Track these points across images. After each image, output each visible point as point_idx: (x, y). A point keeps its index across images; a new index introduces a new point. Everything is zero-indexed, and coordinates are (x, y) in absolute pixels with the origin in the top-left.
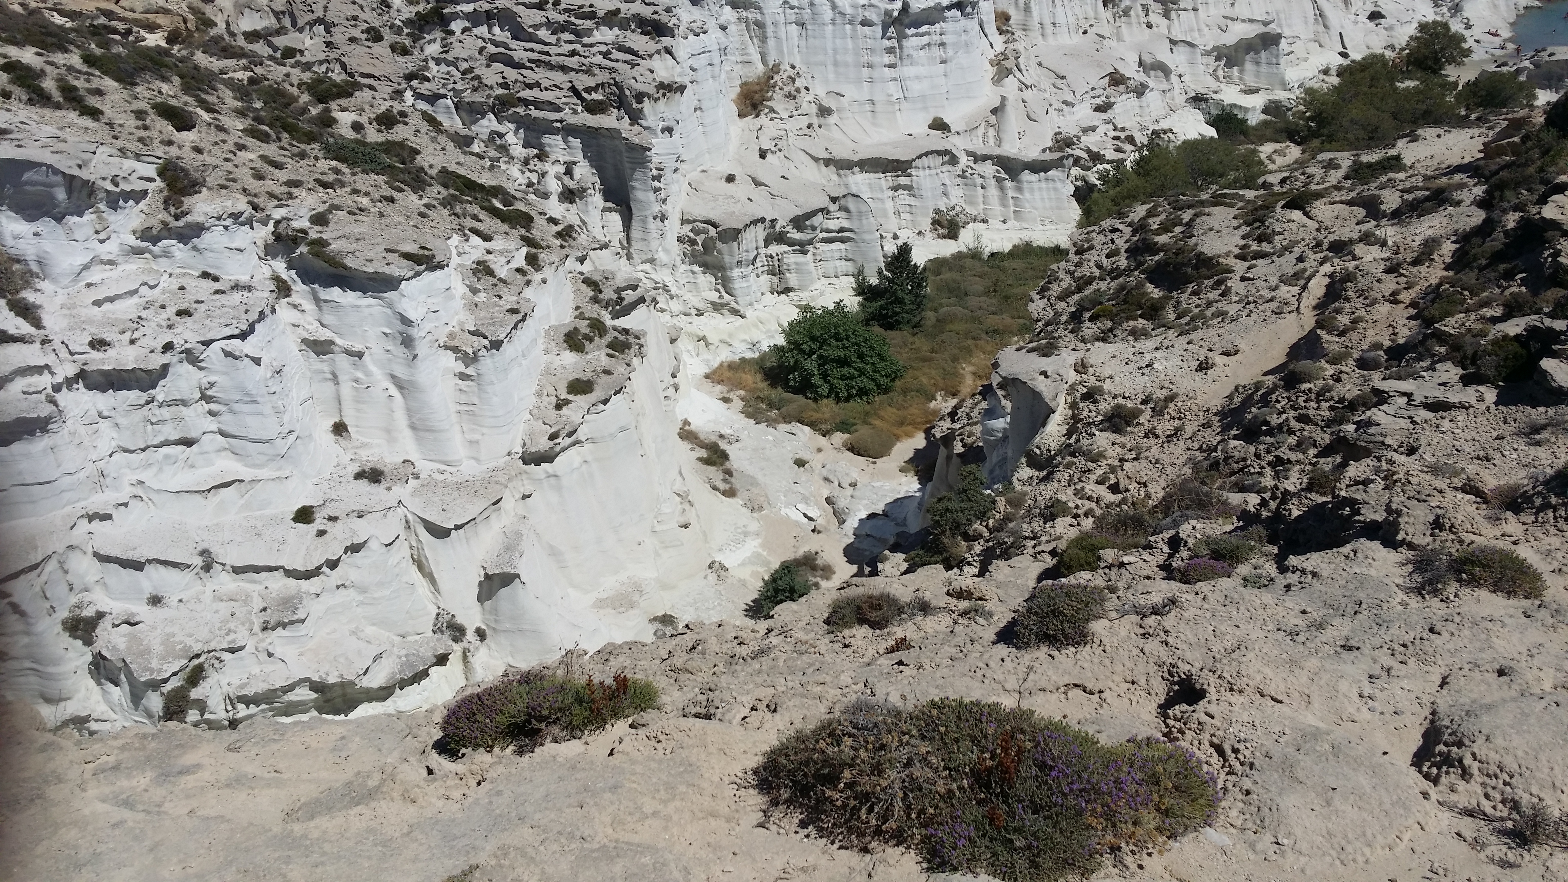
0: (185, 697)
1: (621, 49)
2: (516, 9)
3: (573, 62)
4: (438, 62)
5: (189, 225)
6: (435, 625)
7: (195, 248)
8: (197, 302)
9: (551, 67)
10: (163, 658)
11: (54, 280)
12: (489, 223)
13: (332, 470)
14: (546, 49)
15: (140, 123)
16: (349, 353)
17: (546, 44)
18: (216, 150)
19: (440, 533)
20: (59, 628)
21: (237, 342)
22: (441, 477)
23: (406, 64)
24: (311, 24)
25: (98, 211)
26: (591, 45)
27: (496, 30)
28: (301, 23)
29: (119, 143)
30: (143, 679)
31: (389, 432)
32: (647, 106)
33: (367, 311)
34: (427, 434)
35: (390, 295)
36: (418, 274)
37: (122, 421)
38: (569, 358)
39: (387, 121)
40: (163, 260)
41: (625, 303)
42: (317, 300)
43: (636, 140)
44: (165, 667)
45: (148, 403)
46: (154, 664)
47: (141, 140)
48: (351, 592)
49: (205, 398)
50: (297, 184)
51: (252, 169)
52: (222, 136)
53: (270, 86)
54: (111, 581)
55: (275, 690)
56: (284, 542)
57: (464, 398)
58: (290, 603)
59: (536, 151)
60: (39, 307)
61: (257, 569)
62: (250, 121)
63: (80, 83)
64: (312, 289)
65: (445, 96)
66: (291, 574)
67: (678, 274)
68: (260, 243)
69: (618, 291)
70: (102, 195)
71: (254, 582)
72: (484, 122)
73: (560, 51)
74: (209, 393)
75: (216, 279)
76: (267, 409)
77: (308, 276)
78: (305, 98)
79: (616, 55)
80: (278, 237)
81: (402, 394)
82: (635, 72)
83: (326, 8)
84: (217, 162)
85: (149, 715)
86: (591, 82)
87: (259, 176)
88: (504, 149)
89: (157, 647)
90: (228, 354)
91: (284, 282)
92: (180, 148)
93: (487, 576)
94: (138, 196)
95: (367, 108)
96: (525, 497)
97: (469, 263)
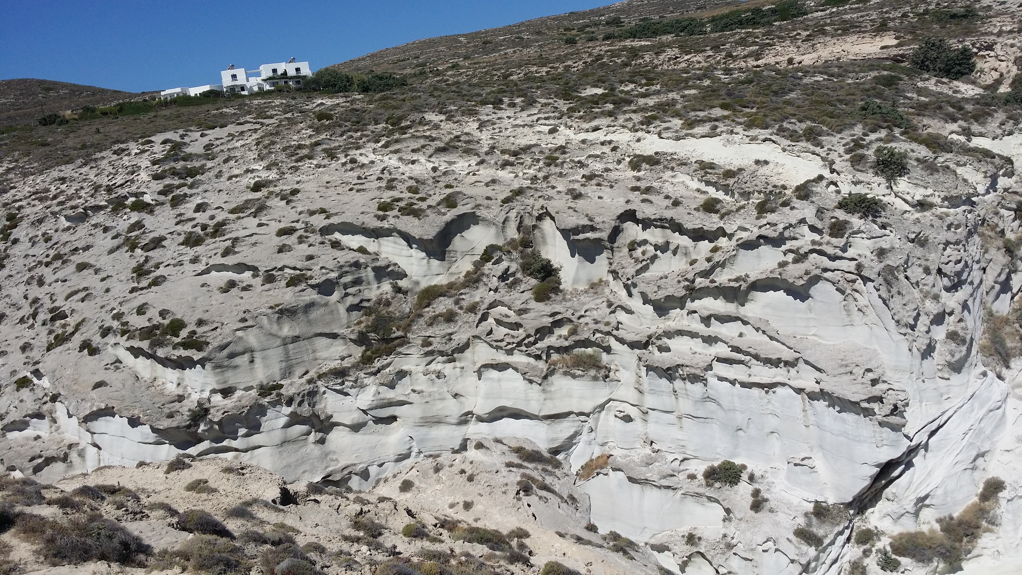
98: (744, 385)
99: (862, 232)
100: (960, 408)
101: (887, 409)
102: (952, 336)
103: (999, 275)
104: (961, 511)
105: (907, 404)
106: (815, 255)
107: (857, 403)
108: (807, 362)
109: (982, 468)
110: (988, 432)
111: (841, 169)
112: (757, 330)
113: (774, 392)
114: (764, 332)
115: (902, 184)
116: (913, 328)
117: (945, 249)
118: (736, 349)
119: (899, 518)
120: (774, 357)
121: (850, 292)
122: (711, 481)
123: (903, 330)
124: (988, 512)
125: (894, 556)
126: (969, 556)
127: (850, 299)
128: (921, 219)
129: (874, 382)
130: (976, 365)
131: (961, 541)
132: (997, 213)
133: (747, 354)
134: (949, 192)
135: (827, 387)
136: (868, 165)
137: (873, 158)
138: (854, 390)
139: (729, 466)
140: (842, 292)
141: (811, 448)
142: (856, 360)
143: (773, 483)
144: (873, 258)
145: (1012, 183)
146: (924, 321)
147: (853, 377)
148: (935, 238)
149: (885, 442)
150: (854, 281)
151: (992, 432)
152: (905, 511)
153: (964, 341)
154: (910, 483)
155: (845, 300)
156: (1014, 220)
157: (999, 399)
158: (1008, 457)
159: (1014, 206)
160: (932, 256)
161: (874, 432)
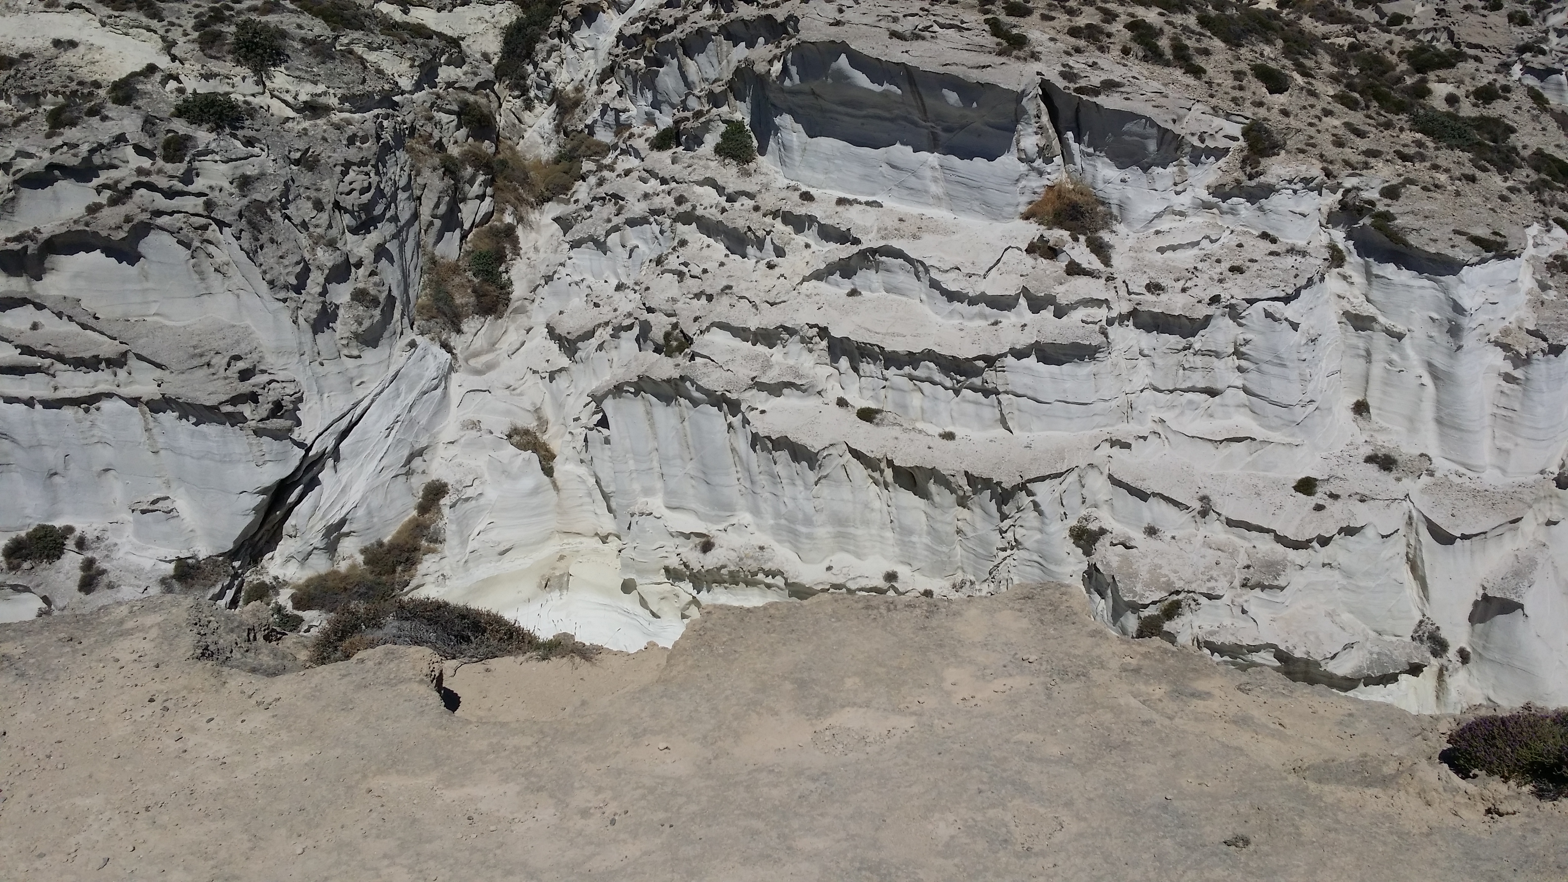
0: (1160, 627)
4: (1561, 33)
5: (1260, 186)
6: (1416, 631)
7: (1261, 208)
8: (1252, 261)
10: (1148, 586)
11: (1129, 225)
13: (1343, 447)
15: (1238, 83)
16: (1389, 332)
18: (1303, 114)
19: (1443, 538)
20: (1067, 533)
21: (1280, 304)
22: (1457, 480)
23: (1523, 35)
25: (1181, 165)
29: (1214, 102)
30: (1126, 599)
31: (1412, 422)
33: (1419, 292)
34: (1452, 432)
35: (1449, 279)
36: (1483, 261)
37: (1159, 362)
39: (1486, 95)
40: (1228, 217)
42: (1369, 275)
44: (1147, 594)
45: (1185, 349)
46: (1139, 588)
47: (1234, 100)
48: (1335, 573)
49: (1238, 354)
50: (1374, 154)
51: (1333, 135)
52: (1312, 100)
53: (1370, 53)
54: (1118, 503)
55: (1241, 647)
56: (1281, 507)
57: (1503, 401)
58: (1274, 567)
60: (1111, 247)
61: (1249, 527)
62: (1342, 87)
63: (1191, 43)
64: (1367, 262)
65: (1559, 72)
66: (1281, 539)
68: (1325, 210)
70: (1188, 149)
71: (1244, 538)
74: (1243, 349)
75: (1274, 241)
76: (1294, 375)
77: (1365, 249)
78: (1404, 66)
80: (1344, 205)
81: (1436, 385)
84: (1301, 126)
85: (1124, 632)
87: (1339, 143)
89: (1144, 575)
90: (1269, 315)
91: (1340, 252)
92: (1269, 109)
93: (1485, 597)
94: (1220, 153)
95: (1467, 80)
96: (1550, 523)
97: (1545, 255)
98: (48, 404)
99: (213, 152)
100: (379, 394)
101: (264, 409)
102: (360, 296)
103: (437, 206)
104: (394, 532)
105: (301, 400)
106: (143, 191)
107: (214, 408)
108: (140, 357)
109: (420, 471)
110: (423, 422)
111: (183, 55)
112: (60, 315)
113: (98, 409)
114: (70, 318)
115: (280, 78)
116: (299, 288)
117: (345, 173)
118: (26, 350)
119: (306, 558)
120: (87, 355)
121: (199, 244)
122: (16, 562)
123: (282, 295)
124: (427, 527)
125: (296, 612)
126: (405, 590)
127: (201, 255)
128: (310, 129)
129: (245, 375)
130: (402, 333)
131: (394, 571)
132: (430, 119)
133: (45, 355)
134: (349, 89)
135: (171, 391)
136: (226, 48)
137: (231, 39)
138: (211, 389)
139: (42, 533)
140: (188, 246)
141: (168, 484)
142: (215, 345)
143: (116, 545)
144: (233, 190)
145: (461, 74)
146: (315, 280)
147: (212, 370)
148: (329, 157)
149: (267, 458)
150: (205, 228)
151: (430, 421)
152: (311, 548)
153: (375, 302)
154: (316, 508)
155: (193, 257)
156: (458, 128)
157: (435, 375)
158: (453, 450)
159: (455, 107)
160: (327, 184)
161: (250, 444)
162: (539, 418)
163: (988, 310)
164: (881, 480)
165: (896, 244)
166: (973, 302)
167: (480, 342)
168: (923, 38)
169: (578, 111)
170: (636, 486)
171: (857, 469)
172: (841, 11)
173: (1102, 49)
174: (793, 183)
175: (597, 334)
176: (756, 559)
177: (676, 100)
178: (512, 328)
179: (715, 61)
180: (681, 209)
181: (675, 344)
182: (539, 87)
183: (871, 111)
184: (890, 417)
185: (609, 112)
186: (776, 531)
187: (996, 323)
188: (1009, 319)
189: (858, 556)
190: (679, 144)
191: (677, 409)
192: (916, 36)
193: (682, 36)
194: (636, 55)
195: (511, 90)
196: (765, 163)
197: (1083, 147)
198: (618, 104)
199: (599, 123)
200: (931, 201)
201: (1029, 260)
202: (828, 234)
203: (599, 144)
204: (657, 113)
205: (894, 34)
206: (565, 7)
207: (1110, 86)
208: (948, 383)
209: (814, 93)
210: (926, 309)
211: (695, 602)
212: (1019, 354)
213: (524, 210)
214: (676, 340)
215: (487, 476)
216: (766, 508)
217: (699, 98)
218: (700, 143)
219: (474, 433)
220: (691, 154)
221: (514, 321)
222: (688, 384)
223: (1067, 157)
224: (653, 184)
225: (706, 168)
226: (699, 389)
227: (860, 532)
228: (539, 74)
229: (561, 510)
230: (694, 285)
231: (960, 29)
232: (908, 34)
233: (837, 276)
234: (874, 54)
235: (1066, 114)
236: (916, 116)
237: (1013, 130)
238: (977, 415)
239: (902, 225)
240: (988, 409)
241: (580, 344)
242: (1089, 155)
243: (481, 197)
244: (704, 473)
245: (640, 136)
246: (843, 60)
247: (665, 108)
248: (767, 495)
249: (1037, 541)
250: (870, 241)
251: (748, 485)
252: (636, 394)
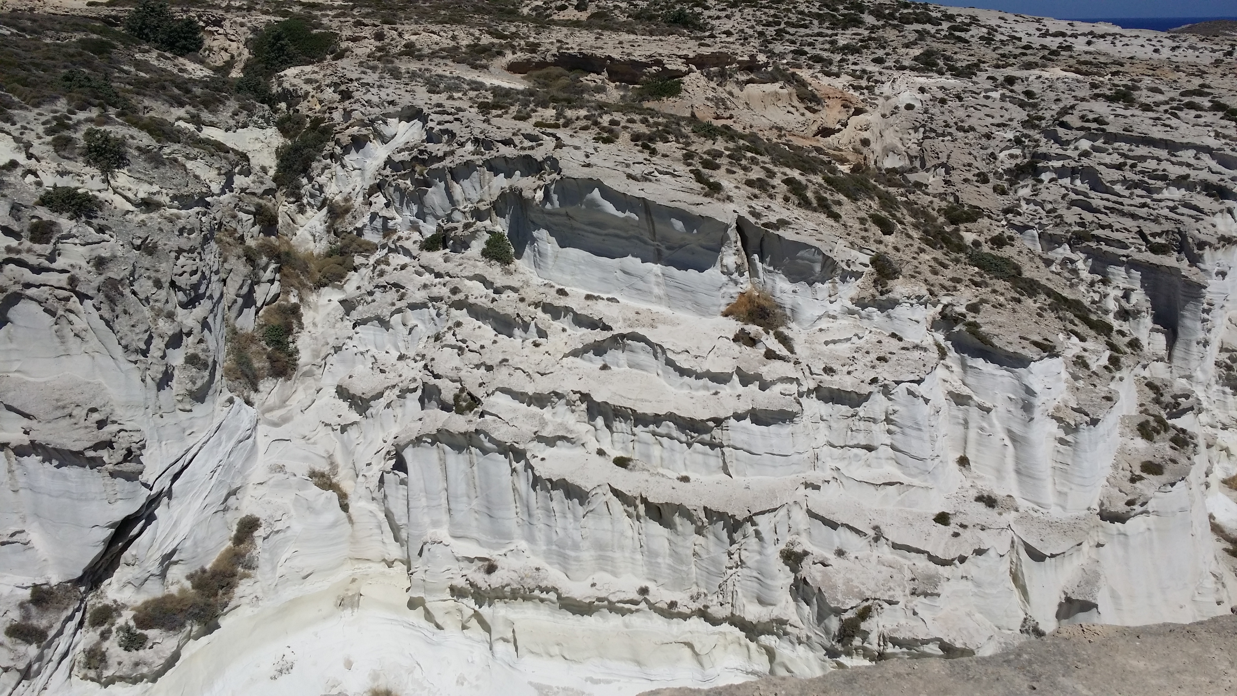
0: (857, 627)
1: (1187, 205)
2: (1098, 168)
3: (1143, 212)
4: (1028, 202)
5: (889, 300)
6: (1023, 626)
7: (889, 316)
8: (890, 353)
9: (1123, 214)
10: (846, 594)
11: (800, 324)
12: (1082, 328)
13: (958, 490)
14: (1120, 200)
15: (864, 226)
16: (981, 407)
17: (1120, 196)
18: (907, 250)
19: (1037, 556)
20: (778, 555)
21: (916, 385)
22: (1035, 515)
23: (1003, 201)
24: (936, 167)
25: (834, 282)
26: (1160, 201)
27: (1078, 182)
28: (928, 165)
29: (850, 238)
30: (829, 605)
31: (999, 472)
32: (1207, 253)
33: (1000, 379)
34: (1028, 479)
35: (1021, 371)
36: (1042, 359)
37: (834, 425)
38: (1140, 443)
39: (999, 242)
40: (866, 321)
41: (1181, 408)
42: (964, 366)
43: (1194, 279)
44: (846, 602)
45: (852, 416)
46: (839, 597)
47: (863, 238)
48: (970, 583)
49: (888, 421)
50: (957, 280)
51: (929, 266)
52: (910, 241)
54: (814, 532)
55: (917, 640)
56: (929, 534)
57: (1060, 458)
58: (933, 580)
59: (1100, 277)
60: (791, 339)
61: (909, 549)
62: (922, 232)
63: (827, 195)
64: (962, 357)
65: (1032, 228)
66: (932, 558)
67: (1210, 392)
68: (930, 319)
69: (1175, 397)
70: (839, 272)
71: (905, 558)
72: (1060, 250)
73: (1132, 202)
74: (892, 417)
75: (900, 339)
76: (926, 437)
77: (961, 347)
78: (942, 219)
79: (1181, 210)
80: (943, 316)
81: (1014, 445)
82: (1199, 225)
83: (949, 156)
84: (908, 259)
85: (827, 631)
86: (1157, 229)
87: (935, 273)
88: (1075, 272)
89: (841, 587)
90: (910, 393)
91: (943, 349)
92: (886, 246)
93: (1068, 600)
94: (857, 275)
95: (985, 231)
96: (1099, 545)
97: (1070, 356)
99: (74, 236)
100: (207, 441)
101: (119, 455)
102: (192, 360)
103: (241, 287)
104: (214, 560)
105: (144, 447)
106: (12, 266)
107: (81, 453)
108: (10, 408)
109: (234, 507)
110: (238, 466)
111: (41, 155)
115: (122, 178)
116: (145, 353)
117: (177, 258)
119: (142, 584)
121: (63, 313)
123: (133, 357)
124: (244, 556)
125: (139, 631)
126: (226, 610)
127: (64, 322)
128: (147, 221)
129: (101, 424)
130: (221, 392)
131: (216, 595)
132: (234, 217)
134: (178, 190)
135: (40, 438)
137: (82, 143)
138: (76, 437)
140: (53, 313)
141: (24, 519)
142: (76, 398)
144: (90, 269)
145: (249, 182)
146: (158, 344)
147: (73, 420)
148: (165, 244)
149: (119, 496)
150: (67, 299)
151: (243, 465)
152: (148, 575)
153: (205, 365)
154: (153, 539)
155: (56, 324)
156: (254, 225)
157: (248, 427)
158: (261, 490)
159: (253, 209)
160: (163, 267)
161: (105, 485)
162: (332, 463)
163: (710, 383)
164: (635, 513)
165: (641, 331)
166: (699, 376)
167: (272, 400)
168: (650, 181)
169: (348, 217)
170: (426, 520)
171: (617, 505)
172: (587, 156)
173: (771, 197)
174: (546, 282)
175: (385, 394)
176: (534, 579)
177: (440, 213)
178: (301, 388)
179: (478, 186)
180: (456, 298)
181: (464, 404)
182: (312, 196)
183: (611, 231)
184: (640, 464)
185: (378, 219)
186: (548, 555)
187: (716, 393)
188: (725, 390)
189: (615, 574)
190: (445, 247)
191: (467, 456)
192: (646, 178)
193: (452, 165)
194: (403, 177)
195: (287, 196)
196: (522, 265)
197: (765, 266)
198: (385, 213)
199: (368, 227)
200: (654, 299)
201: (735, 347)
202: (581, 321)
203: (368, 243)
204: (421, 222)
205: (629, 176)
206: (337, 136)
207: (783, 223)
208: (683, 438)
209: (567, 215)
210: (661, 381)
211: (477, 615)
212: (739, 417)
213: (304, 292)
214: (465, 401)
215: (293, 512)
216: (540, 536)
217: (464, 213)
218: (467, 247)
219: (281, 476)
220: (460, 255)
221: (302, 383)
222: (482, 436)
223: (754, 272)
224: (428, 278)
225: (475, 267)
226: (492, 440)
227: (618, 555)
228: (313, 186)
229: (354, 540)
230: (475, 358)
231: (674, 176)
232: (639, 176)
233: (591, 354)
234: (621, 189)
235: (754, 242)
236: (647, 237)
237: (718, 251)
238: (705, 463)
239: (639, 317)
240: (713, 458)
241: (372, 403)
242: (770, 272)
243: (272, 282)
244: (488, 508)
245: (407, 239)
246: (596, 193)
247: (429, 218)
248: (542, 526)
249: (757, 561)
250: (619, 328)
251: (526, 517)
252: (432, 444)
